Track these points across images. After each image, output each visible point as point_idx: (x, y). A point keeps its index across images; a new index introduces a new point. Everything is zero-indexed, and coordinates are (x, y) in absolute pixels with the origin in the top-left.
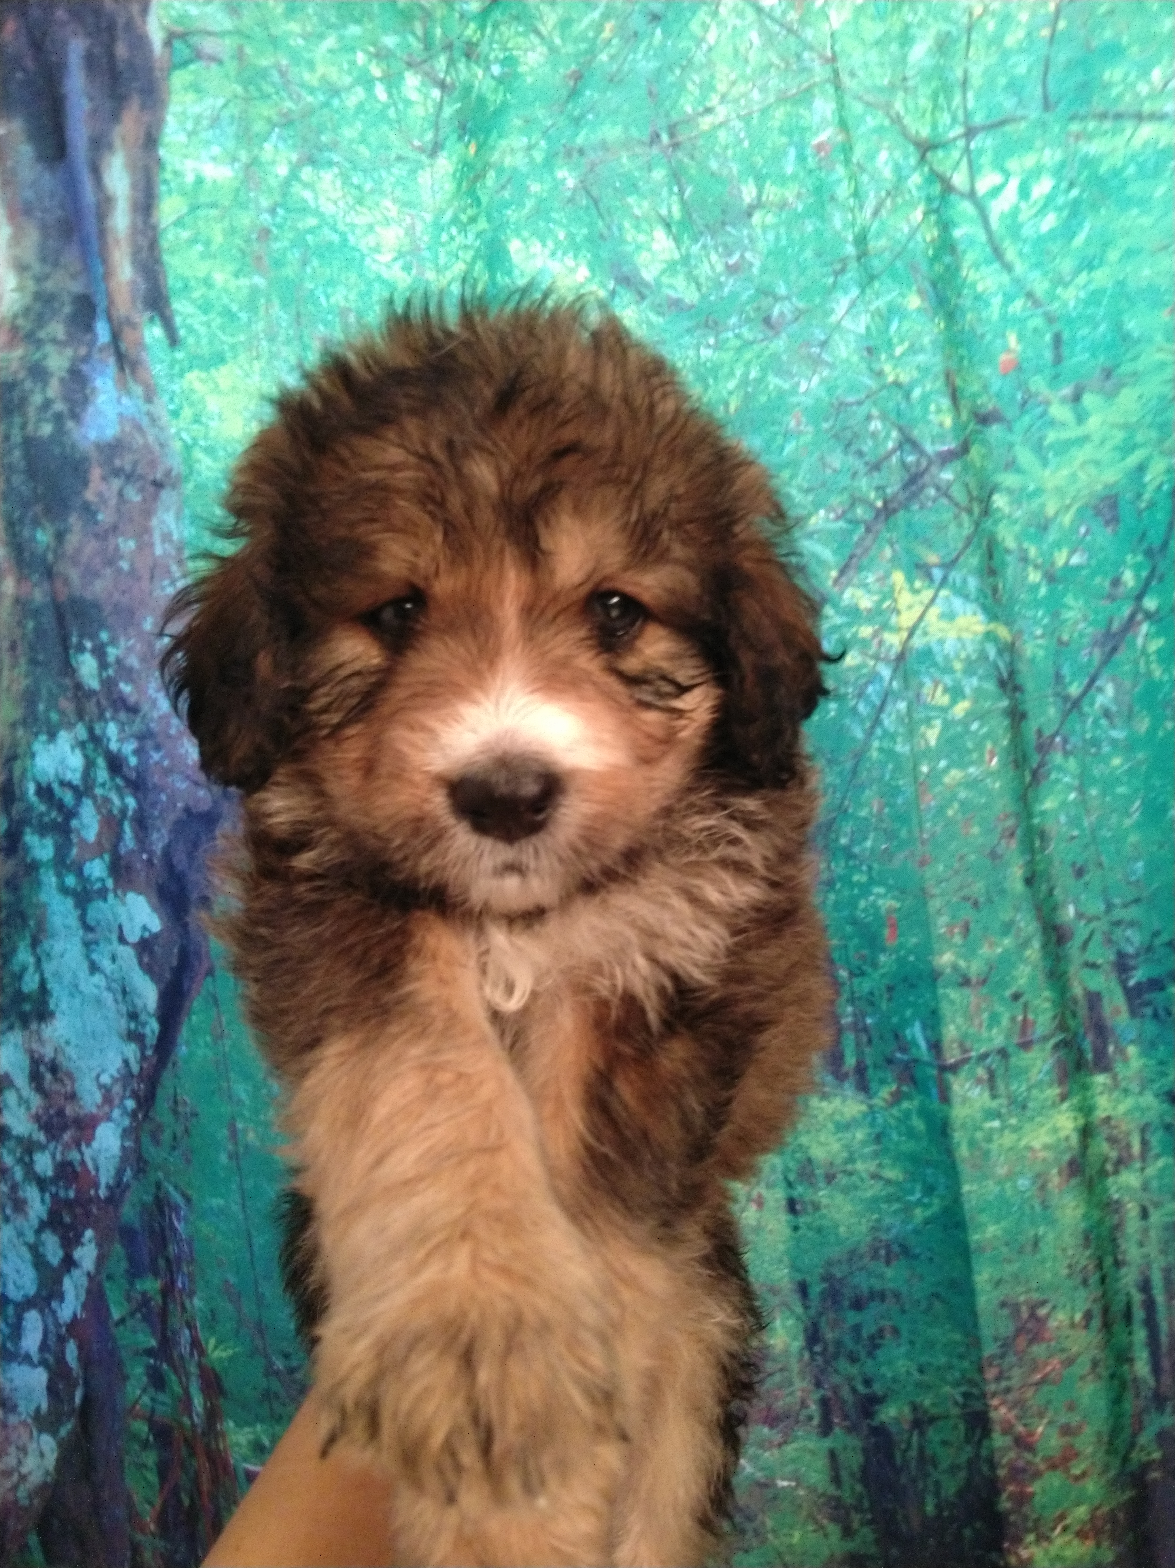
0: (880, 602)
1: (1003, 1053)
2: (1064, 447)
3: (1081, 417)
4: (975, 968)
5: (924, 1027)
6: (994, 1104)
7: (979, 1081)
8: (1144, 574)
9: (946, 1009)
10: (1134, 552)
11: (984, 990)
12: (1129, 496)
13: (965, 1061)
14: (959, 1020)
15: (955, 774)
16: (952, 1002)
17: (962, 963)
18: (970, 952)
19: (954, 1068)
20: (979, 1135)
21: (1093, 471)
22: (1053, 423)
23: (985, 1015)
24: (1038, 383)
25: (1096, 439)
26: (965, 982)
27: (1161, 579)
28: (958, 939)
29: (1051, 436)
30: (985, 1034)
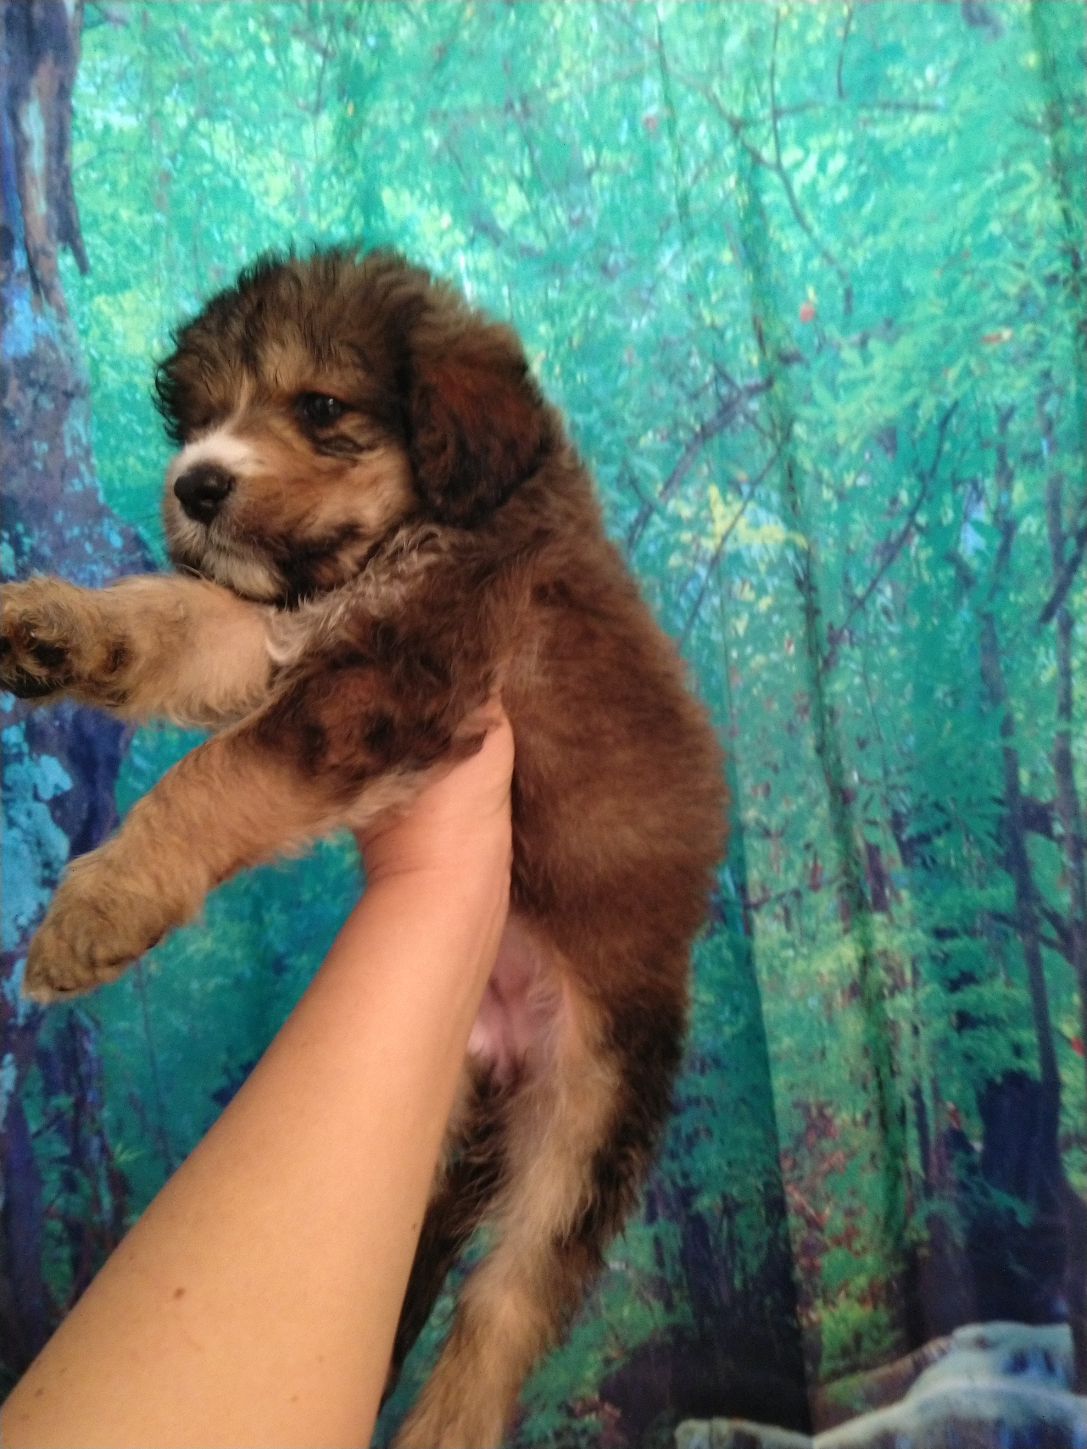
0: (697, 514)
1: (797, 894)
2: (852, 386)
3: (867, 360)
4: (774, 823)
5: (733, 872)
6: (788, 937)
7: (776, 917)
8: (916, 494)
9: (750, 857)
10: (909, 474)
11: (782, 841)
12: (903, 428)
13: (765, 900)
14: (761, 866)
15: (759, 659)
16: (755, 851)
17: (764, 819)
18: (770, 808)
19: (757, 907)
20: (776, 963)
21: (876, 406)
22: (843, 365)
23: (783, 862)
24: (832, 330)
25: (879, 378)
26: (766, 833)
27: (930, 498)
28: (760, 797)
29: (842, 376)
30: (782, 877)
